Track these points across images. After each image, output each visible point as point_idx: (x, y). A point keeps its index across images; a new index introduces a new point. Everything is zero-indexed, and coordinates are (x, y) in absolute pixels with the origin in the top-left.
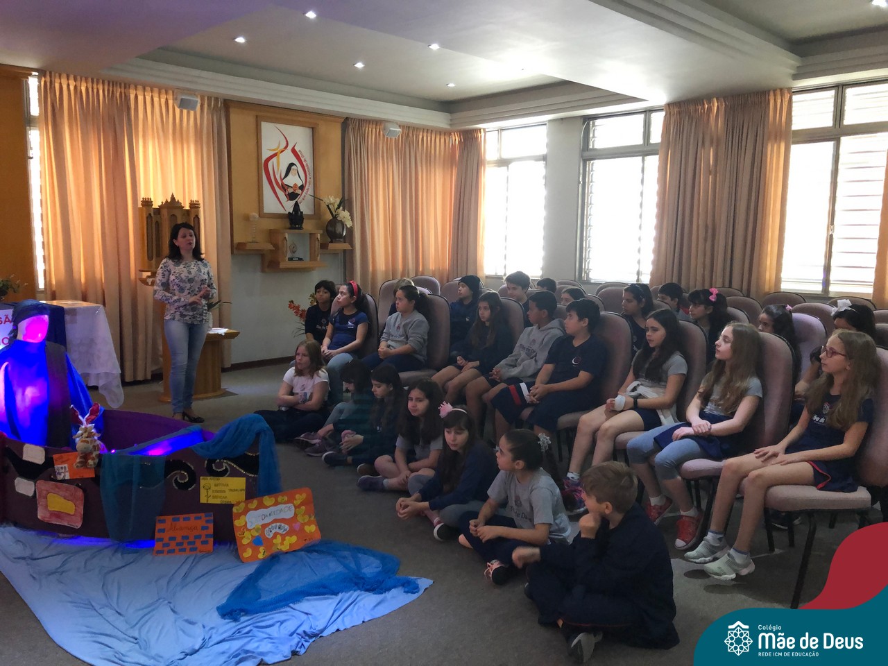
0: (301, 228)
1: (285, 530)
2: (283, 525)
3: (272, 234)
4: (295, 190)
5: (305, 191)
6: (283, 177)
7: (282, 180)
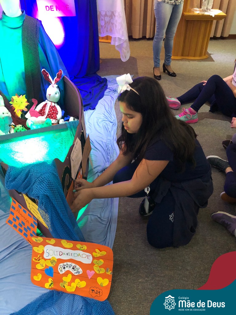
1: (78, 272)
2: (78, 267)
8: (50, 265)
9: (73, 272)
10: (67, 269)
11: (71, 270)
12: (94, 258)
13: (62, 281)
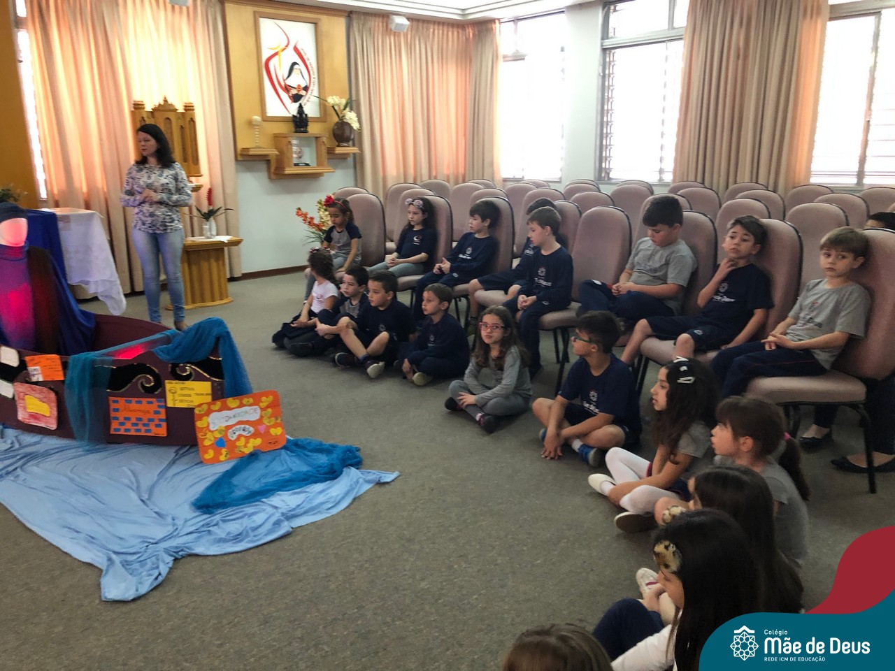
0: (306, 132)
1: (250, 432)
2: (247, 426)
3: (277, 138)
4: (299, 91)
5: (310, 92)
6: (285, 78)
7: (284, 80)
8: (219, 436)
9: (245, 434)
10: (237, 433)
11: (241, 432)
12: (262, 409)
13: (236, 447)
